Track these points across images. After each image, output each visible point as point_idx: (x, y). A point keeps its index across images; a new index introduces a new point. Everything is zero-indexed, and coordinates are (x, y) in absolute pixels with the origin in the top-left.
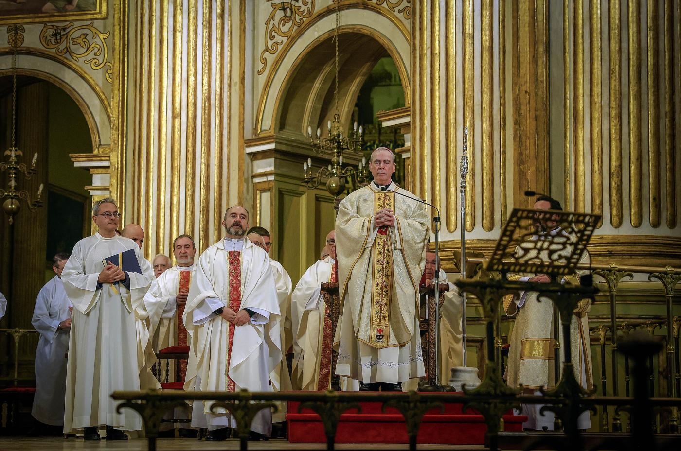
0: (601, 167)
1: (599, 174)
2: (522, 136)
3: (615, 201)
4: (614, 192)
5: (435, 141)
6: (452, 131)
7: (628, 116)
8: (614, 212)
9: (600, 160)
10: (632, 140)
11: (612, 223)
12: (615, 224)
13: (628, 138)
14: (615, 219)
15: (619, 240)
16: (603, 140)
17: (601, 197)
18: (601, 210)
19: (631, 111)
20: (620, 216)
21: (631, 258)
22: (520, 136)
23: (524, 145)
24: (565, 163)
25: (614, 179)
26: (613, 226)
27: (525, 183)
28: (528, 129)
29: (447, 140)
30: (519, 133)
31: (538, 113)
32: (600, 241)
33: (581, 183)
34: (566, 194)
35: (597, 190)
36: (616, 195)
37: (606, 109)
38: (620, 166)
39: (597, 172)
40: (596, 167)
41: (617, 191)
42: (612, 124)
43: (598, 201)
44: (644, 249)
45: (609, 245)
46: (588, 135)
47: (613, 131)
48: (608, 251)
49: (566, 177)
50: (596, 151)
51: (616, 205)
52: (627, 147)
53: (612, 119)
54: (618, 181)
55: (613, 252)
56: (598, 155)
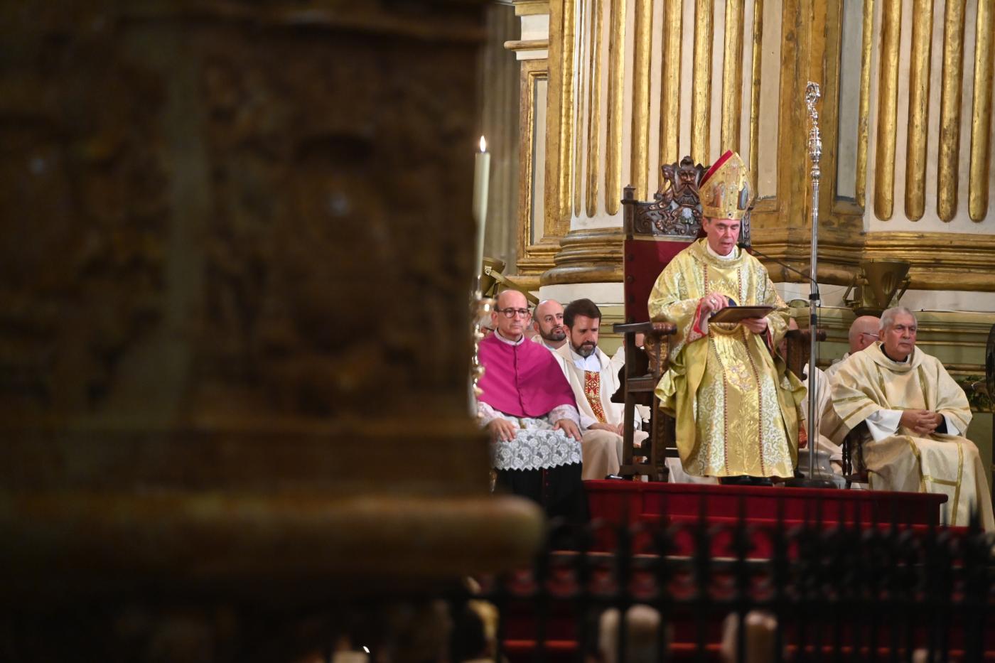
0: (927, 119)
1: (922, 131)
2: (800, 60)
3: (946, 176)
4: (946, 162)
5: (642, 55)
6: (674, 40)
7: (974, 37)
8: (944, 196)
9: (924, 108)
10: (978, 77)
11: (938, 213)
12: (944, 215)
13: (973, 73)
14: (946, 207)
15: (951, 242)
16: (932, 74)
17: (922, 168)
18: (921, 190)
19: (980, 28)
20: (953, 202)
21: (970, 272)
22: (797, 61)
23: (802, 75)
24: (861, 107)
25: (947, 141)
26: (941, 218)
27: (801, 139)
28: (810, 49)
29: (664, 55)
30: (797, 55)
31: (829, 24)
32: (919, 243)
33: (889, 142)
34: (859, 160)
35: (917, 156)
36: (949, 167)
37: (939, 24)
38: (958, 120)
39: (919, 128)
40: (918, 119)
41: (951, 161)
42: (949, 48)
43: (917, 176)
44: (989, 259)
45: (934, 248)
46: (905, 65)
47: (949, 61)
48: (934, 259)
49: (861, 131)
50: (918, 92)
51: (947, 183)
52: (970, 88)
53: (949, 40)
54: (953, 144)
55: (943, 262)
56: (922, 99)
